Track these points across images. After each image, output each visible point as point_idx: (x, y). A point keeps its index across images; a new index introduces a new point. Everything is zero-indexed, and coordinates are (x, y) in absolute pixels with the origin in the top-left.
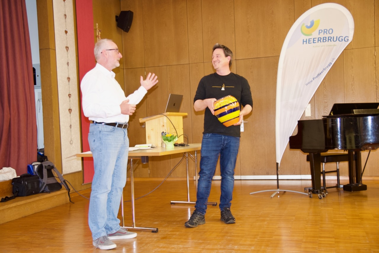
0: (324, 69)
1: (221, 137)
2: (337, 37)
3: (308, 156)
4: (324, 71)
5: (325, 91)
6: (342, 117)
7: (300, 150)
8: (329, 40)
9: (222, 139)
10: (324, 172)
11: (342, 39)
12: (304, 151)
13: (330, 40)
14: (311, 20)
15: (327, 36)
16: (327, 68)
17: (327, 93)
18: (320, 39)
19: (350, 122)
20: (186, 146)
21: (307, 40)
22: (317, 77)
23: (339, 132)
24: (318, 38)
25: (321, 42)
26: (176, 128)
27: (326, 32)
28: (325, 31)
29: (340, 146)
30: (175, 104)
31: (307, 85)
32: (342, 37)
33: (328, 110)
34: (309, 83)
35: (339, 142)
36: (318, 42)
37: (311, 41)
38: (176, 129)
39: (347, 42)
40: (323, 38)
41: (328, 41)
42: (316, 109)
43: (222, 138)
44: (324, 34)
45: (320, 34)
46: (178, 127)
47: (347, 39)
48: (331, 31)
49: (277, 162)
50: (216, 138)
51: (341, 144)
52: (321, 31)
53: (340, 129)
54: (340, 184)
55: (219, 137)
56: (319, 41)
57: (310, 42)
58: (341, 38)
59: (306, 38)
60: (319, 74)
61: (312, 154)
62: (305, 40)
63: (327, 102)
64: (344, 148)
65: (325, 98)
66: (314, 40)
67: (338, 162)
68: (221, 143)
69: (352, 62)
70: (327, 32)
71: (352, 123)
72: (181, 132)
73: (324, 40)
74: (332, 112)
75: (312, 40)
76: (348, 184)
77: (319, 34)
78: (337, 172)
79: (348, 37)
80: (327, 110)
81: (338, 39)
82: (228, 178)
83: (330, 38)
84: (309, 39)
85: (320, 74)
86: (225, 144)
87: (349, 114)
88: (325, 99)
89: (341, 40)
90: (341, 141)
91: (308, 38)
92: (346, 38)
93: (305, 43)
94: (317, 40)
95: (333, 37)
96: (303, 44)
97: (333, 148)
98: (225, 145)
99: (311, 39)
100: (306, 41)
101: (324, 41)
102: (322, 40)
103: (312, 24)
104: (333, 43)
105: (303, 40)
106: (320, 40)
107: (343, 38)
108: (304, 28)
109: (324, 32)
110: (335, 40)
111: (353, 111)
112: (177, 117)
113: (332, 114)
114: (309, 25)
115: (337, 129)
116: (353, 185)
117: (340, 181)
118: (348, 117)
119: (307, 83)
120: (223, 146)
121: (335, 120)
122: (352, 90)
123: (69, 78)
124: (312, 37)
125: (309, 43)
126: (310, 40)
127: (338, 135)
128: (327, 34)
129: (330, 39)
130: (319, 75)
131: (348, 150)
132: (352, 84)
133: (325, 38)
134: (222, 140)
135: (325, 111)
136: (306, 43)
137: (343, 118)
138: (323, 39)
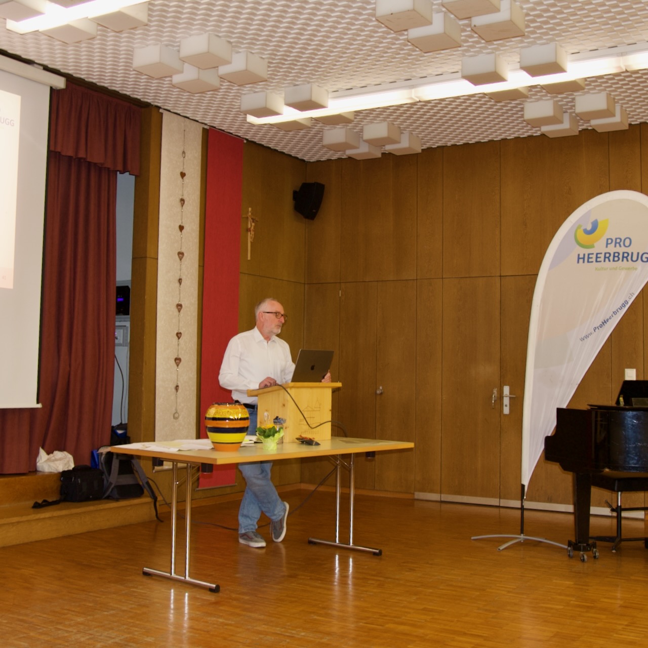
0: (614, 313)
2: (638, 253)
7: (559, 463)
12: (565, 466)
13: (627, 258)
14: (592, 219)
15: (621, 250)
18: (607, 255)
21: (584, 255)
22: (601, 326)
25: (609, 261)
28: (618, 242)
32: (647, 253)
34: (586, 337)
36: (605, 261)
37: (592, 258)
40: (614, 253)
41: (623, 260)
44: (615, 246)
45: (609, 245)
48: (627, 243)
52: (610, 241)
57: (590, 260)
58: (645, 256)
59: (583, 251)
62: (581, 256)
66: (597, 257)
70: (622, 243)
73: (616, 257)
77: (607, 247)
81: (640, 257)
84: (589, 255)
85: (607, 321)
89: (646, 259)
91: (587, 251)
93: (581, 261)
94: (602, 256)
95: (632, 253)
96: (578, 262)
99: (593, 254)
100: (584, 258)
102: (611, 258)
103: (595, 226)
105: (579, 255)
106: (608, 258)
110: (635, 258)
113: (621, 399)
119: (582, 337)
123: (179, 306)
124: (594, 251)
125: (588, 262)
128: (620, 246)
130: (605, 324)
136: (584, 262)
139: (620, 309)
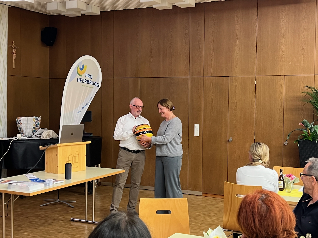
2: (94, 82)
14: (82, 65)
15: (90, 79)
18: (86, 81)
22: (82, 109)
24: (85, 80)
32: (96, 83)
36: (85, 83)
39: (98, 88)
40: (88, 80)
41: (90, 84)
52: (86, 75)
57: (81, 81)
66: (83, 81)
70: (90, 77)
77: (86, 77)
84: (81, 79)
89: (95, 85)
91: (80, 77)
92: (98, 84)
93: (78, 81)
94: (84, 80)
100: (79, 80)
102: (87, 82)
103: (83, 67)
104: (92, 86)
105: (78, 78)
109: (88, 76)
110: (93, 84)
125: (80, 82)
126: (81, 80)
129: (91, 82)
138: (88, 82)
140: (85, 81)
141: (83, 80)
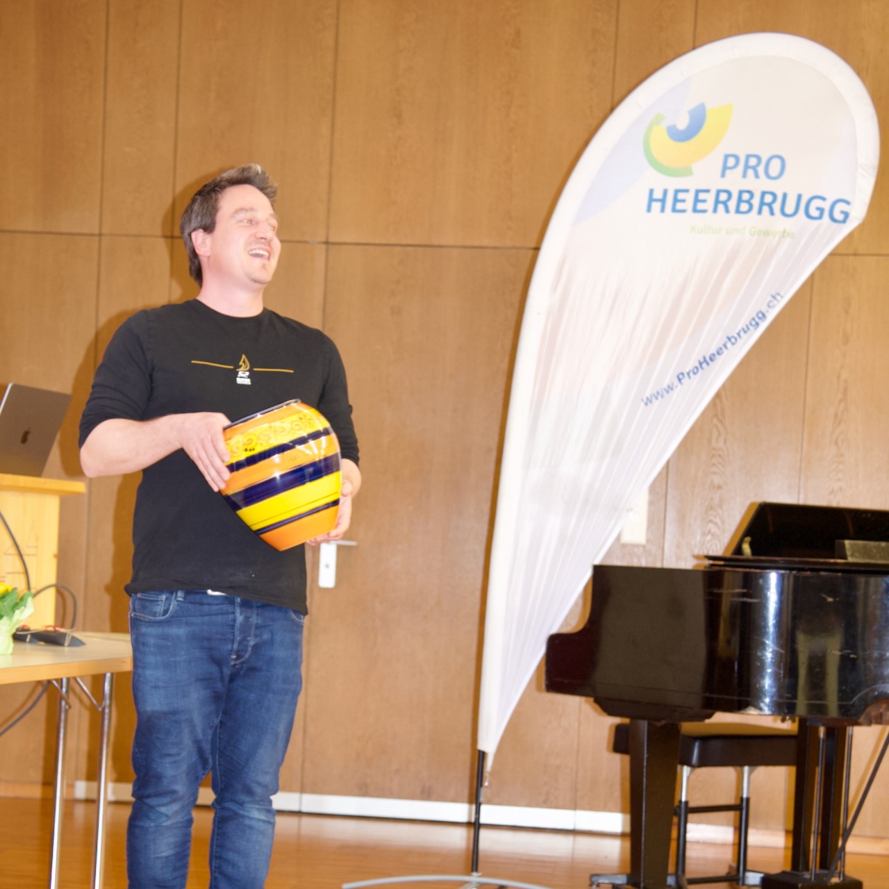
0: (729, 339)
1: (231, 617)
2: (800, 197)
3: (620, 732)
4: (729, 345)
5: (719, 433)
6: (791, 569)
7: (591, 700)
8: (766, 209)
9: (233, 627)
10: (683, 806)
11: (821, 210)
12: (607, 705)
13: (770, 205)
14: (691, 103)
15: (758, 185)
16: (742, 333)
17: (725, 442)
18: (723, 197)
19: (824, 596)
20: (70, 645)
21: (665, 192)
22: (695, 371)
23: (771, 638)
24: (718, 192)
25: (727, 211)
26: (23, 552)
27: (754, 168)
28: (752, 164)
29: (767, 700)
30: (30, 437)
31: (648, 401)
32: (824, 199)
33: (723, 522)
34: (657, 395)
35: (767, 683)
36: (715, 210)
37: (683, 201)
38: (26, 558)
39: (841, 225)
40: (741, 192)
41: (760, 212)
42: (671, 515)
43: (234, 620)
44: (744, 175)
45: (728, 172)
46: (36, 547)
47: (842, 212)
48: (775, 167)
49: (482, 746)
50: (206, 619)
51: (774, 690)
52: (731, 162)
53: (779, 625)
54: (749, 867)
55: (219, 619)
56: (721, 207)
57: (679, 206)
58: (816, 203)
59: (662, 183)
60: (705, 360)
61: (644, 725)
62: (658, 195)
63: (719, 487)
64: (784, 707)
65: (714, 469)
66: (697, 200)
67: (746, 769)
68: (229, 647)
69: (847, 312)
70: (761, 169)
71: (830, 600)
72: (45, 571)
73: (744, 202)
74: (748, 539)
75: (690, 198)
76: (784, 873)
77: (723, 175)
78: (740, 812)
79: (848, 203)
80: (716, 524)
81: (804, 207)
82: (250, 818)
83: (768, 199)
84: (677, 192)
85: (711, 359)
86: (250, 649)
87: (822, 560)
88: (714, 473)
89: (817, 214)
90: (776, 676)
91: (672, 184)
92: (840, 207)
93: (656, 206)
94: (710, 198)
95: (785, 196)
96: (649, 210)
97: (739, 706)
98: (247, 655)
99: (687, 191)
100: (663, 201)
101: (744, 207)
102: (732, 204)
103: (698, 121)
104: (779, 223)
105: (651, 192)
106: (725, 203)
107: (826, 206)
108: (660, 136)
109: (747, 167)
110: (790, 208)
111: (843, 546)
112: (33, 500)
113: (746, 548)
114: (682, 123)
115: (764, 618)
116: (807, 876)
117: (750, 852)
118: (819, 570)
119: (648, 394)
120: (239, 657)
121: (761, 581)
122: (836, 443)
124: (692, 183)
125: (674, 210)
126: (681, 196)
127: (763, 645)
128: (757, 176)
129: (768, 203)
130: (704, 365)
131: (797, 719)
132: (836, 416)
133: (746, 196)
134: (237, 633)
135: (711, 525)
136: (663, 210)
137: (794, 572)
138: (740, 200)
139: (745, 332)
140: (717, 202)
141: (702, 196)
